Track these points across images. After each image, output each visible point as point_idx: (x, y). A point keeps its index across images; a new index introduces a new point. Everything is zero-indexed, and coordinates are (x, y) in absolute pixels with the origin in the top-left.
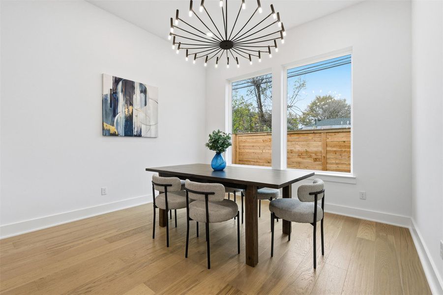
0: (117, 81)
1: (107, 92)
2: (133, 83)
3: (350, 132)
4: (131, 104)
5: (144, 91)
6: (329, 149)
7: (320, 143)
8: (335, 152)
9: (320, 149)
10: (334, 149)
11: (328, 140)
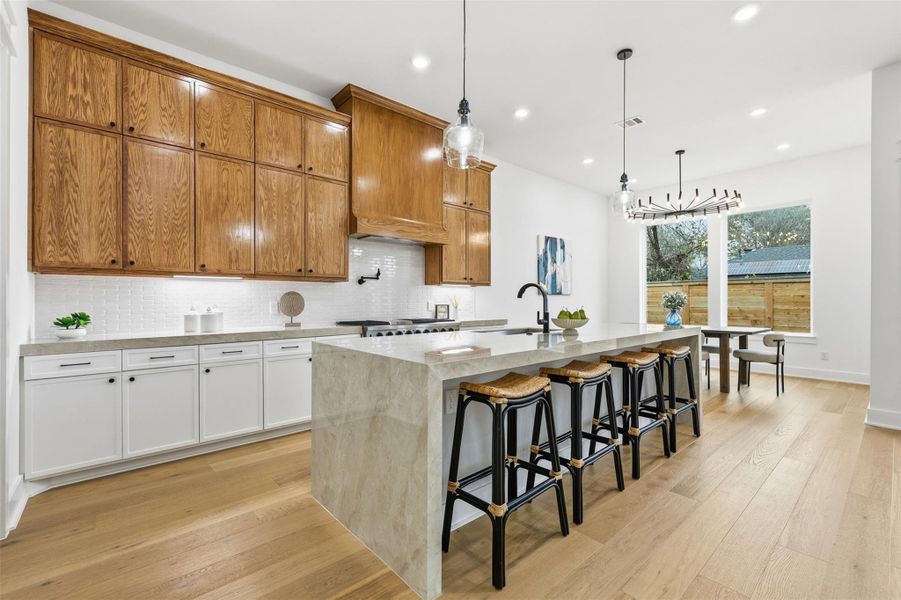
0: (547, 239)
1: (541, 253)
2: (556, 239)
3: (809, 282)
4: (555, 262)
5: (563, 247)
6: (777, 306)
7: (762, 299)
8: (788, 312)
9: (763, 307)
10: (786, 307)
11: (775, 294)
